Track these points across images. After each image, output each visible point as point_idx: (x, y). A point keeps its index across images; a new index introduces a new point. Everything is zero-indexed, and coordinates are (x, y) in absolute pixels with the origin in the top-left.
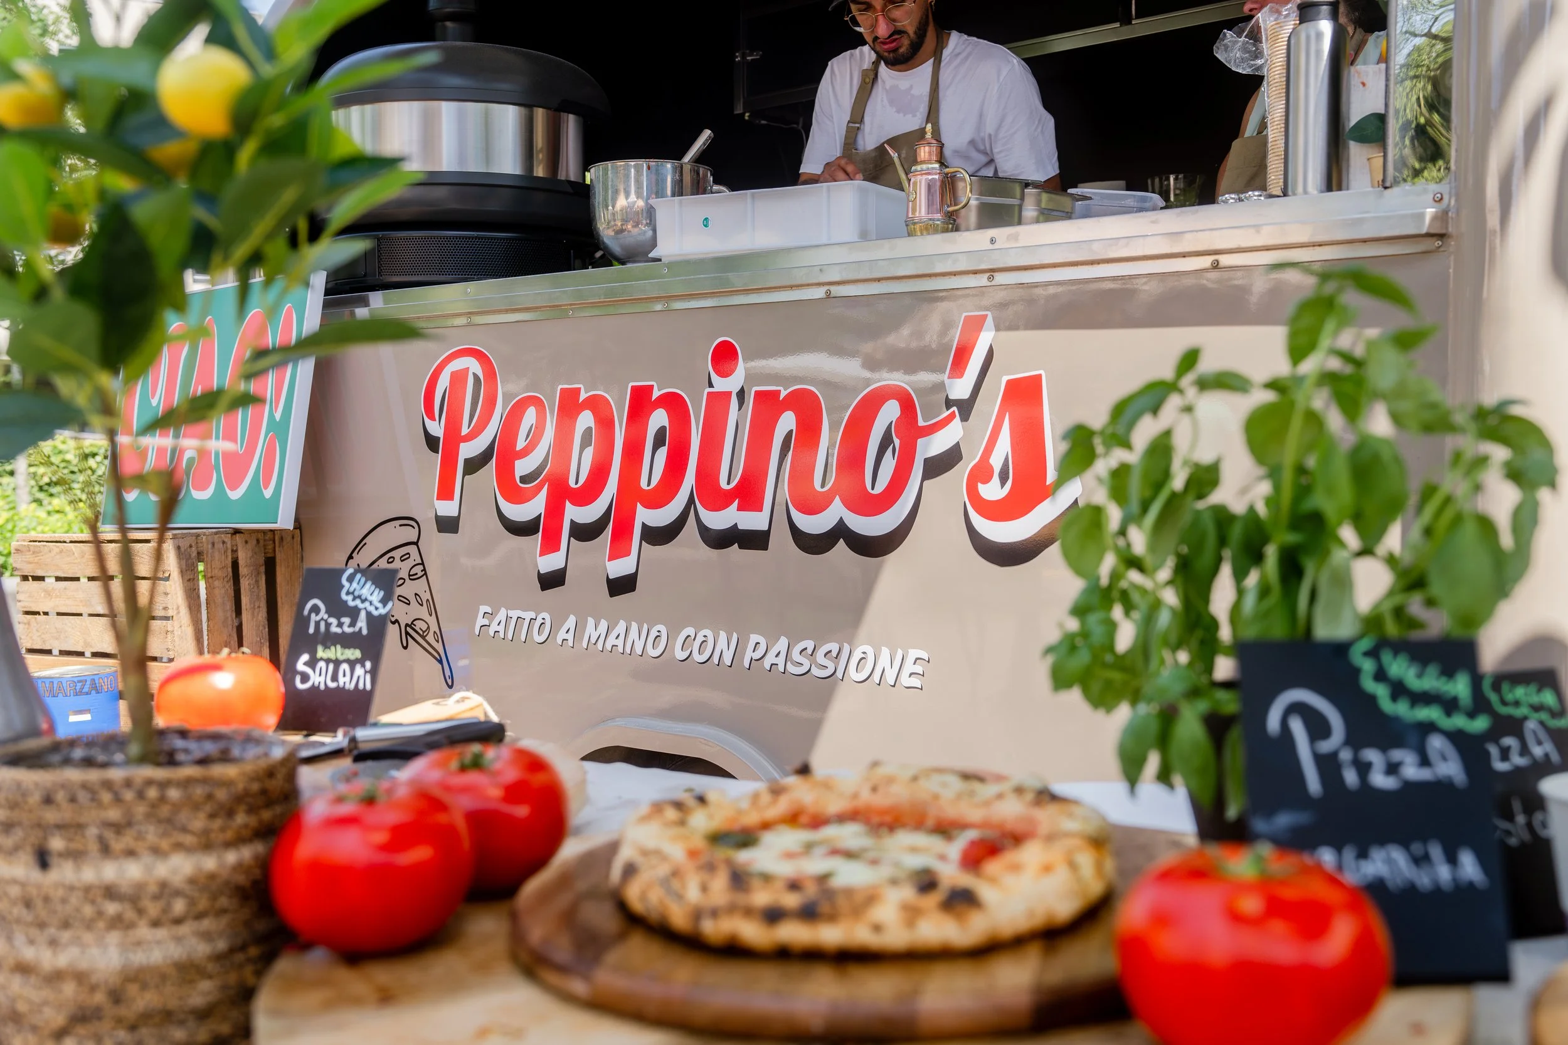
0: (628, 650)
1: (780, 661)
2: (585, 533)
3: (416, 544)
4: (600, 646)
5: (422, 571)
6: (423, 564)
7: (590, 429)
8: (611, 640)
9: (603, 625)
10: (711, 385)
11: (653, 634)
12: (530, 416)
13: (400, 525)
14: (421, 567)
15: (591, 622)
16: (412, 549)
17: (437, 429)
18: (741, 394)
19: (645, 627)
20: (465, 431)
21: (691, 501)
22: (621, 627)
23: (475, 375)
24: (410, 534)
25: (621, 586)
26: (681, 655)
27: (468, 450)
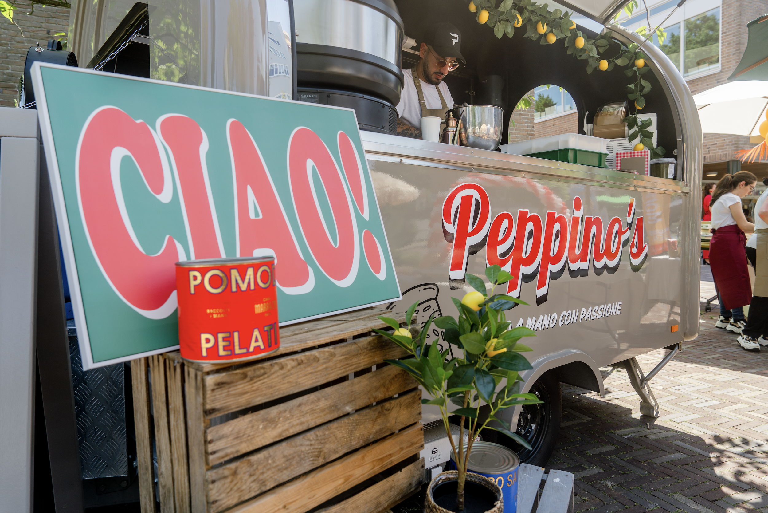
0: (543, 328)
1: (589, 316)
2: (528, 278)
3: (435, 299)
4: (532, 329)
5: (439, 315)
6: (440, 310)
7: (531, 230)
8: (537, 325)
9: (534, 318)
10: (574, 214)
11: (552, 317)
12: (505, 224)
13: (424, 289)
14: (439, 313)
15: (529, 319)
16: (433, 303)
17: (452, 229)
18: (582, 218)
19: (550, 315)
20: (470, 230)
21: (567, 260)
22: (540, 319)
23: (476, 199)
24: (432, 294)
25: (541, 300)
26: (561, 323)
27: (471, 241)
